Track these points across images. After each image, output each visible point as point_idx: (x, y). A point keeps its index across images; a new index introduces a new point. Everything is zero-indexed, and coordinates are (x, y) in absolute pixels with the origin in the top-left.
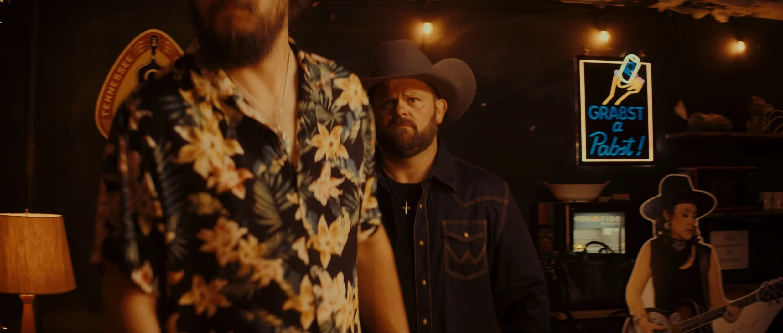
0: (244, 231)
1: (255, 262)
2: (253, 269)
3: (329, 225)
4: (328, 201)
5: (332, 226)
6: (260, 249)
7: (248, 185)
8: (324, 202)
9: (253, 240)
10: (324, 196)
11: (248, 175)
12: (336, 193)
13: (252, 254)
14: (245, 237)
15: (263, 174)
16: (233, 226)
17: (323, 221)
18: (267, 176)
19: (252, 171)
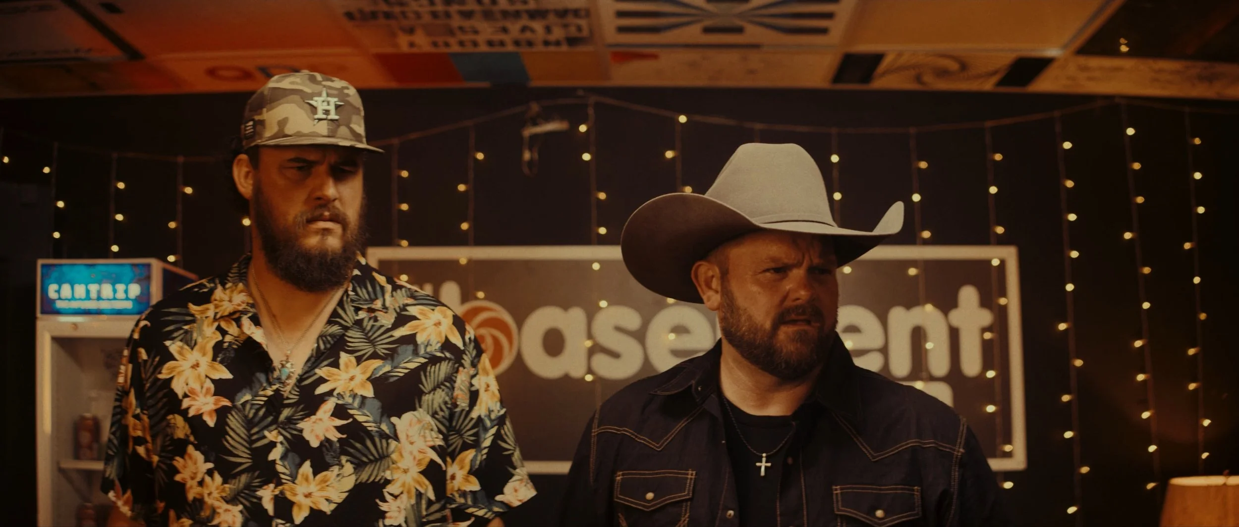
0: (210, 465)
1: (217, 504)
2: (214, 512)
3: (315, 474)
4: (321, 443)
5: (320, 476)
6: (223, 490)
7: (222, 413)
8: (315, 444)
9: (218, 479)
10: (317, 437)
11: (226, 402)
12: (334, 436)
13: (216, 494)
14: (210, 473)
15: (244, 404)
16: (199, 456)
17: (307, 467)
18: (248, 407)
19: (232, 400)
